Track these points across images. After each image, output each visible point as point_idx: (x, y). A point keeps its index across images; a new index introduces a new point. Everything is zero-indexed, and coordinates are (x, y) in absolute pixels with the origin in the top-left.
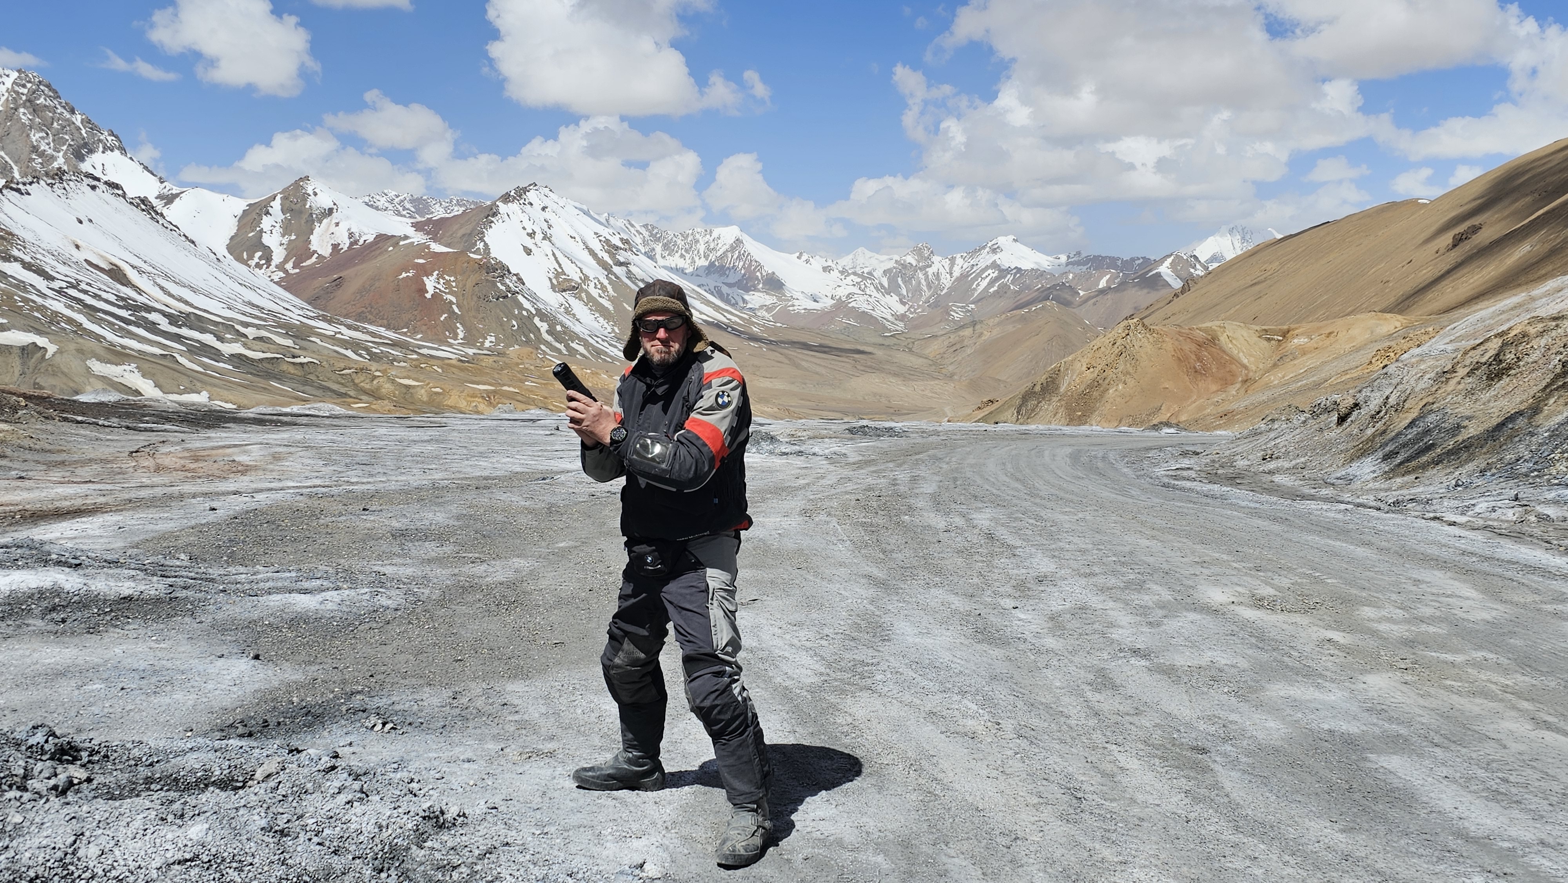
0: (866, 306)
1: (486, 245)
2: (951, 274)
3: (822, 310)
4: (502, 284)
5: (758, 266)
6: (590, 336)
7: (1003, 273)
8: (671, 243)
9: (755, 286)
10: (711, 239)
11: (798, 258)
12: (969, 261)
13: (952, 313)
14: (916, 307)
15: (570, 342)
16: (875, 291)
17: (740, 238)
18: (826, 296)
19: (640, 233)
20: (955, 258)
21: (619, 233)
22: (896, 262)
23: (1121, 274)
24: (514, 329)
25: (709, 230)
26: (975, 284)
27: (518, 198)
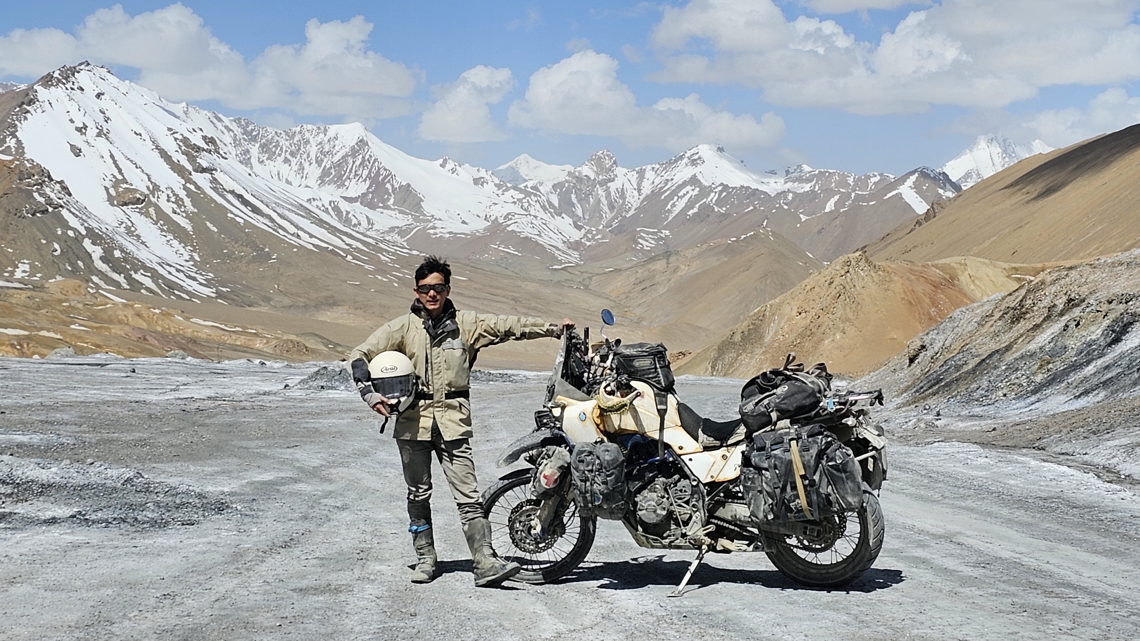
0: (530, 230)
1: (19, 142)
2: (639, 191)
3: (473, 235)
4: (40, 195)
5: (389, 175)
6: (159, 264)
7: (705, 191)
8: (271, 143)
9: (385, 201)
10: (326, 139)
11: (441, 165)
12: (662, 174)
13: (640, 241)
14: (594, 232)
15: (132, 273)
16: (541, 210)
17: (365, 138)
18: (478, 216)
19: (229, 130)
20: (645, 170)
21: (201, 130)
22: (570, 174)
23: (853, 194)
24: (55, 254)
25: (322, 128)
26: (670, 203)
27: (64, 81)
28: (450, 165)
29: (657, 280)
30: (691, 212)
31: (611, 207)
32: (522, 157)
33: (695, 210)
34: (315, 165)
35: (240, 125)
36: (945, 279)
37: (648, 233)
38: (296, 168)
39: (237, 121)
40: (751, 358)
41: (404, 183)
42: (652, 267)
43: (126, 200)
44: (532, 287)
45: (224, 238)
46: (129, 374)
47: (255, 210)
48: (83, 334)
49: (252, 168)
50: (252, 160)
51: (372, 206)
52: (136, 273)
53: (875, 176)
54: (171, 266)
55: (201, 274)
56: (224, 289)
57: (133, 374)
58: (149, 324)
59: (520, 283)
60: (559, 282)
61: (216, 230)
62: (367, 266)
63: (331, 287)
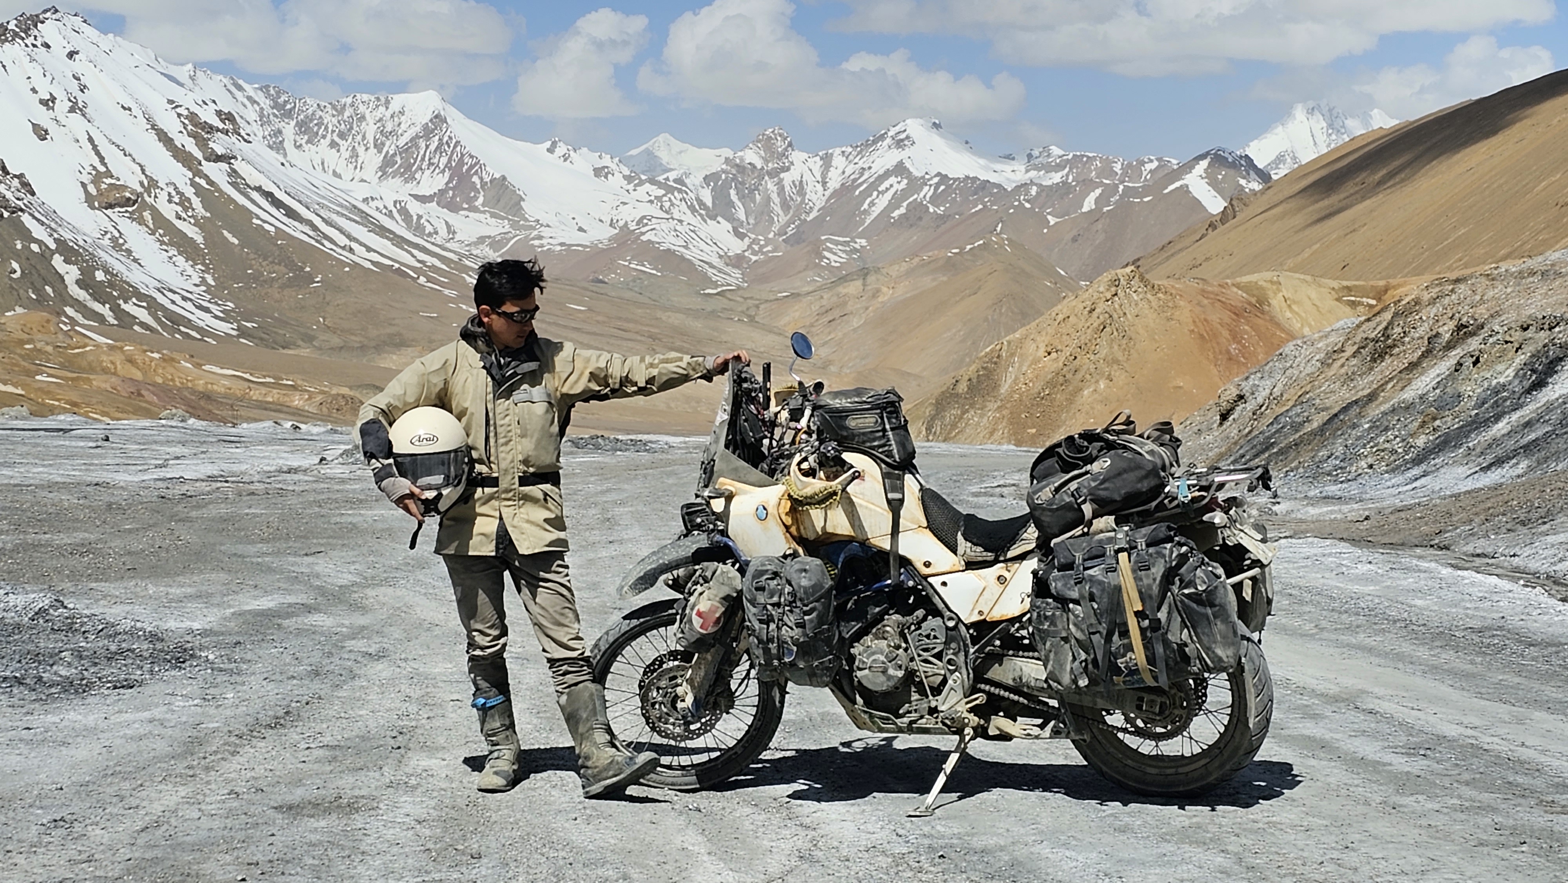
0: (674, 240)
2: (824, 183)
3: (594, 246)
5: (476, 164)
6: (158, 290)
7: (916, 183)
8: (311, 121)
9: (471, 200)
10: (388, 114)
11: (548, 150)
12: (856, 160)
13: (826, 254)
14: (762, 243)
15: (121, 302)
16: (688, 212)
17: (442, 113)
18: (601, 221)
19: (254, 102)
20: (832, 154)
21: (214, 102)
22: (727, 161)
23: (1121, 187)
24: (14, 276)
25: (383, 99)
26: (868, 201)
27: (23, 35)
28: (561, 149)
29: (850, 307)
30: (896, 214)
31: (785, 206)
32: (661, 138)
33: (903, 210)
34: (373, 150)
35: (268, 95)
36: (1250, 303)
37: (837, 243)
38: (347, 155)
39: (264, 89)
40: (982, 416)
41: (497, 176)
42: (842, 290)
43: (111, 200)
44: (676, 319)
45: (247, 253)
46: (99, 444)
47: (291, 213)
48: (52, 388)
49: (285, 155)
50: (286, 144)
51: (453, 207)
52: (126, 302)
53: (1151, 161)
54: (175, 292)
55: (216, 303)
56: (249, 325)
57: (106, 444)
58: (145, 374)
59: (659, 314)
60: (713, 312)
61: (236, 242)
62: (447, 292)
63: (396, 321)
